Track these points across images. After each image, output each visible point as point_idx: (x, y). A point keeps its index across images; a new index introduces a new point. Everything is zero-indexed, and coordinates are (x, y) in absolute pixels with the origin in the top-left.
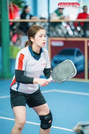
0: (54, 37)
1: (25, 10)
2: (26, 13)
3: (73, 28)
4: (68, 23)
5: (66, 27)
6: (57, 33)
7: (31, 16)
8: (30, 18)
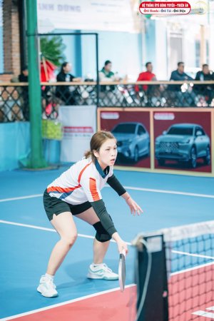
0: (106, 106)
1: (64, 68)
2: (66, 73)
3: (132, 93)
4: (125, 87)
5: (123, 92)
6: (110, 100)
7: (72, 78)
8: (71, 80)
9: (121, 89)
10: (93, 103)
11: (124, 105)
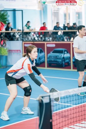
0: (26, 41)
1: (9, 25)
2: (9, 27)
3: (37, 35)
4: (35, 33)
5: (33, 35)
6: (28, 39)
7: (12, 29)
8: (11, 30)
9: (33, 34)
10: (21, 40)
11: (34, 41)
